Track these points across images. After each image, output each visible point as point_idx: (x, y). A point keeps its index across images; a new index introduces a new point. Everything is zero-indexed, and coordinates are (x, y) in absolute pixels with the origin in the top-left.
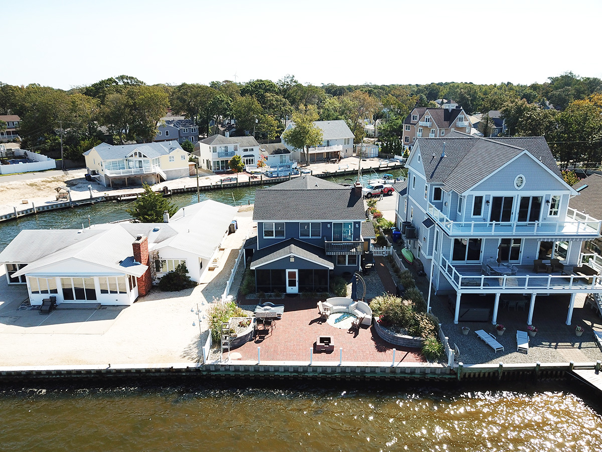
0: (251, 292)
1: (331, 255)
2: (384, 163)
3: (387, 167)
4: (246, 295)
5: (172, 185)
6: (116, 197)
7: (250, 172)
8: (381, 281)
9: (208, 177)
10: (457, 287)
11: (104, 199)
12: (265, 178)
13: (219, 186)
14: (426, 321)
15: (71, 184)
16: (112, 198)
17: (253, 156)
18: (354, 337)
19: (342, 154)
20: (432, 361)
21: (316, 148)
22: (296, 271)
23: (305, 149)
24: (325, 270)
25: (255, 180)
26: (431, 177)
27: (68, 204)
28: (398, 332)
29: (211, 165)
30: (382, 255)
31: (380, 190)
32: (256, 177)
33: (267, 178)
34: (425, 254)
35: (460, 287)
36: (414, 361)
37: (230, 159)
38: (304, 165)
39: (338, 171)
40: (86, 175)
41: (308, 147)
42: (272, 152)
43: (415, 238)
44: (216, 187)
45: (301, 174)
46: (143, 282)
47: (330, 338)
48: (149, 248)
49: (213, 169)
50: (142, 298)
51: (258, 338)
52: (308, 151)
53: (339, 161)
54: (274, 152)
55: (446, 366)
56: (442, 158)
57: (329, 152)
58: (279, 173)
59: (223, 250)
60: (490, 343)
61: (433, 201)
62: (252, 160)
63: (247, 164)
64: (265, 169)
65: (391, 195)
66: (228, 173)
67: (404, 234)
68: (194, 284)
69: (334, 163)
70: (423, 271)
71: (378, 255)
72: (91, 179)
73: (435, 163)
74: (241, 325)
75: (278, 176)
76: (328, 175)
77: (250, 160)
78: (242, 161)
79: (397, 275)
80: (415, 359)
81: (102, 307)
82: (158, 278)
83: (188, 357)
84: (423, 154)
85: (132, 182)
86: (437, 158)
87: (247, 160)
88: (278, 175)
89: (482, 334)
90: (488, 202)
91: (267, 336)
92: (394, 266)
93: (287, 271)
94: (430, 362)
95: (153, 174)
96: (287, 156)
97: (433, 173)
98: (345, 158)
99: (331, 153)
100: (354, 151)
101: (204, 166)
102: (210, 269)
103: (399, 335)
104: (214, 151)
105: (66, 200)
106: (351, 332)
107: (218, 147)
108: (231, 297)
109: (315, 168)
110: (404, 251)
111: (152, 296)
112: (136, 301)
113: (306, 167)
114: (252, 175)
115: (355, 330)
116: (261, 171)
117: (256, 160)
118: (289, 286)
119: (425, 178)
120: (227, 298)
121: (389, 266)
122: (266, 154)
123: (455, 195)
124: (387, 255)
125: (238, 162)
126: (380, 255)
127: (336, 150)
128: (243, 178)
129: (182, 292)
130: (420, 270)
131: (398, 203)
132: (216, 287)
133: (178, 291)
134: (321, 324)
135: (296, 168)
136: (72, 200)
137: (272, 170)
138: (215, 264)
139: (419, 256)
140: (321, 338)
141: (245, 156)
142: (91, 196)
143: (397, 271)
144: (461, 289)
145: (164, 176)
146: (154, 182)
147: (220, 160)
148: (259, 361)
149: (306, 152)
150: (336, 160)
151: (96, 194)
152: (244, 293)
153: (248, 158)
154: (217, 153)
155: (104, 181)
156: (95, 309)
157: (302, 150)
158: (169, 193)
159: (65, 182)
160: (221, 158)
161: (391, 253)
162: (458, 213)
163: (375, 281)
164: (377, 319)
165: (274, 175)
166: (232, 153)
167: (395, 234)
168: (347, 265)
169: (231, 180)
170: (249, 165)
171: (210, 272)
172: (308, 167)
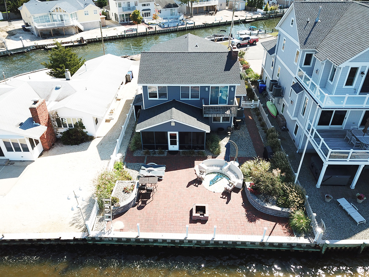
0: (138, 149)
1: (208, 117)
2: (248, 16)
3: (252, 19)
4: (133, 151)
5: (87, 36)
6: (44, 46)
7: (147, 23)
8: (250, 136)
9: (116, 28)
10: (325, 159)
11: (35, 48)
12: (158, 29)
13: (123, 36)
14: (295, 194)
15: (12, 34)
16: (41, 47)
17: (149, 10)
18: (227, 203)
19: (218, 8)
20: (299, 235)
21: (199, 3)
22: (177, 133)
23: (190, 3)
24: (202, 133)
25: (151, 30)
26: (305, 43)
27: (6, 53)
28: (267, 201)
29: (118, 17)
30: (250, 107)
31: (247, 41)
32: (152, 28)
33: (160, 28)
34: (290, 114)
35: (327, 158)
36: (282, 235)
37: (132, 12)
38: (189, 17)
39: (215, 22)
40: (22, 26)
41: (192, 2)
42: (164, 7)
43: (281, 96)
44: (121, 36)
45: (186, 25)
46: (45, 139)
47: (205, 207)
48: (48, 109)
49: (119, 20)
50: (46, 152)
51: (140, 203)
52: (192, 5)
53: (216, 13)
54: (166, 6)
55: (313, 241)
56: (316, 23)
57: (208, 6)
58: (169, 24)
59: (120, 100)
60: (352, 215)
61: (303, 66)
62: (149, 13)
63: (145, 16)
64: (159, 20)
65: (255, 45)
66: (131, 24)
67: (271, 91)
68: (91, 138)
69: (212, 15)
70: (286, 126)
71: (247, 107)
72: (26, 30)
73: (309, 28)
74: (125, 191)
75: (168, 27)
76: (207, 26)
77: (147, 13)
78: (141, 15)
79: (263, 129)
80: (282, 231)
81: (10, 163)
82: (61, 133)
83: (77, 224)
84: (298, 18)
85: (57, 33)
86: (311, 23)
87: (145, 13)
88: (168, 25)
89: (343, 202)
90: (362, 73)
91: (149, 201)
92: (260, 120)
93: (169, 133)
94: (298, 236)
95: (72, 26)
96: (175, 10)
97: (307, 39)
98: (220, 10)
99: (210, 6)
100: (227, 5)
101: (113, 18)
102: (106, 121)
103: (268, 206)
104: (120, 6)
105: (4, 48)
106: (224, 197)
107: (122, 2)
108: (120, 155)
109: (197, 19)
110: (269, 104)
111: (55, 150)
112: (41, 155)
113: (190, 19)
114: (149, 26)
115: (227, 194)
116: (155, 22)
117: (152, 13)
118: (171, 145)
119: (298, 44)
120: (117, 156)
121: (256, 119)
122: (160, 8)
123: (329, 64)
124: (254, 107)
125: (137, 16)
126: (249, 107)
127: (213, 4)
128: (141, 28)
129: (81, 146)
130: (283, 126)
131: (265, 59)
132: (110, 141)
133: (78, 145)
134: (197, 186)
135: (182, 20)
136: (8, 50)
137: (165, 21)
138: (111, 116)
139: (282, 111)
140: (196, 206)
141: (143, 10)
142: (23, 46)
143: (263, 125)
144: (329, 161)
145: (82, 28)
146: (74, 33)
147: (125, 13)
148: (139, 233)
149: (190, 6)
150: (213, 13)
151: (28, 43)
152: (132, 149)
153: (146, 12)
154: (121, 8)
155: (35, 32)
156: (4, 165)
157: (187, 4)
158: (85, 42)
159: (7, 32)
160: (125, 12)
161: (258, 105)
162: (330, 82)
163: (244, 137)
164: (248, 184)
165: (165, 26)
166: (134, 8)
167: (261, 87)
168: (221, 122)
169: (132, 30)
170: (146, 17)
171: (107, 123)
172: (192, 19)
